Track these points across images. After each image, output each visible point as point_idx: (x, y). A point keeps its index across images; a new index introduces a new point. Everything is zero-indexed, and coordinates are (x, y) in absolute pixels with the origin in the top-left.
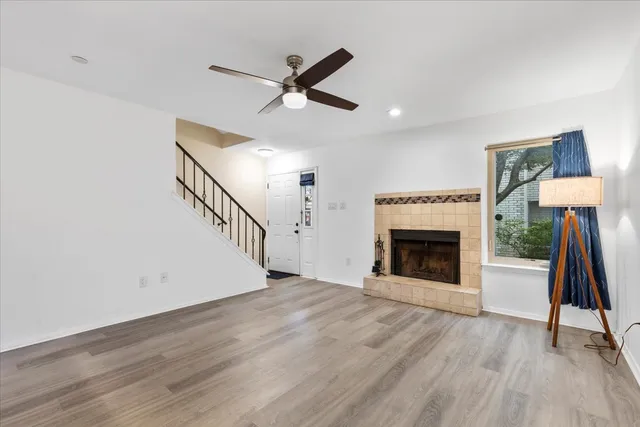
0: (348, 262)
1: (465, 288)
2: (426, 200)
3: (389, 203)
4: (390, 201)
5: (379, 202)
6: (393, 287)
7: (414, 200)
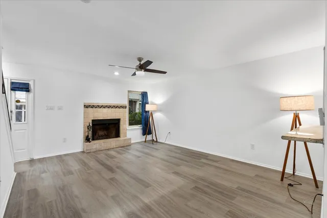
0: (65, 140)
1: (122, 138)
2: (109, 107)
3: (92, 107)
4: (93, 107)
5: (86, 107)
6: (103, 144)
7: (104, 107)
